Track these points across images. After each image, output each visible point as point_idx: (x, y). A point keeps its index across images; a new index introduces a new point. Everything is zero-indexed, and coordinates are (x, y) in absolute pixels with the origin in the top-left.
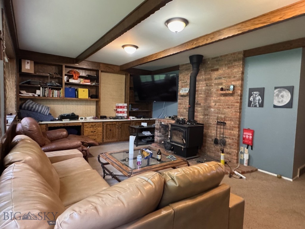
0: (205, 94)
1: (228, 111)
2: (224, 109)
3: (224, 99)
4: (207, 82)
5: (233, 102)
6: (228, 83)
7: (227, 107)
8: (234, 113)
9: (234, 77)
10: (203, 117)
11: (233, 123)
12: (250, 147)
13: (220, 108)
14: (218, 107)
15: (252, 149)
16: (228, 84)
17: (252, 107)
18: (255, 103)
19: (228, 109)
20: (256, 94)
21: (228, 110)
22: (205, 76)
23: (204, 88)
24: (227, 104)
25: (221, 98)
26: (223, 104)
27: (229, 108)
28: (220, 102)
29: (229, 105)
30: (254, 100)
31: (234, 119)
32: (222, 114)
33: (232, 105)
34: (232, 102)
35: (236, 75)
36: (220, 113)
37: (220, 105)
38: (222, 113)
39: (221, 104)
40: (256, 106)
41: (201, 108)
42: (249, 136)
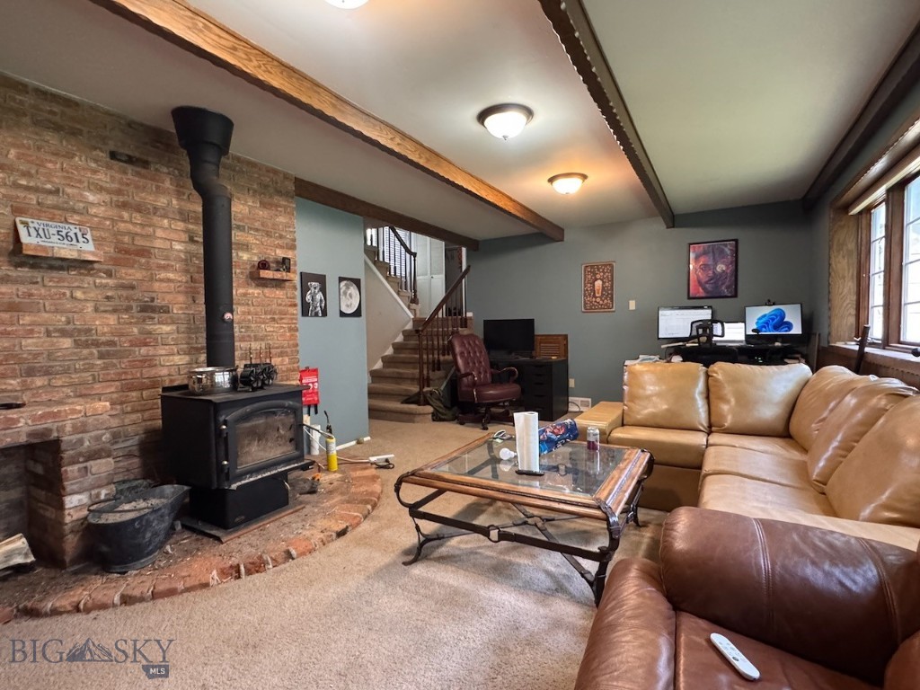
0: (187, 271)
1: (272, 329)
2: (260, 323)
3: (259, 294)
4: (191, 227)
5: (284, 303)
6: (267, 249)
7: (269, 317)
8: (288, 334)
9: (281, 237)
10: (186, 359)
11: (287, 359)
12: (312, 410)
13: (249, 320)
14: (244, 320)
15: (316, 412)
16: (265, 253)
17: (311, 316)
18: (315, 308)
19: (272, 324)
20: (315, 288)
21: (274, 327)
22: (178, 199)
23: (177, 246)
24: (269, 308)
25: (250, 291)
26: (259, 309)
27: (273, 319)
28: (248, 304)
29: (274, 313)
30: (313, 300)
31: (288, 350)
32: (256, 339)
33: (281, 313)
34: (280, 305)
35: (284, 234)
36: (249, 336)
37: (249, 313)
38: (255, 336)
39: (252, 309)
40: (316, 315)
41: (173, 323)
42: (313, 383)
